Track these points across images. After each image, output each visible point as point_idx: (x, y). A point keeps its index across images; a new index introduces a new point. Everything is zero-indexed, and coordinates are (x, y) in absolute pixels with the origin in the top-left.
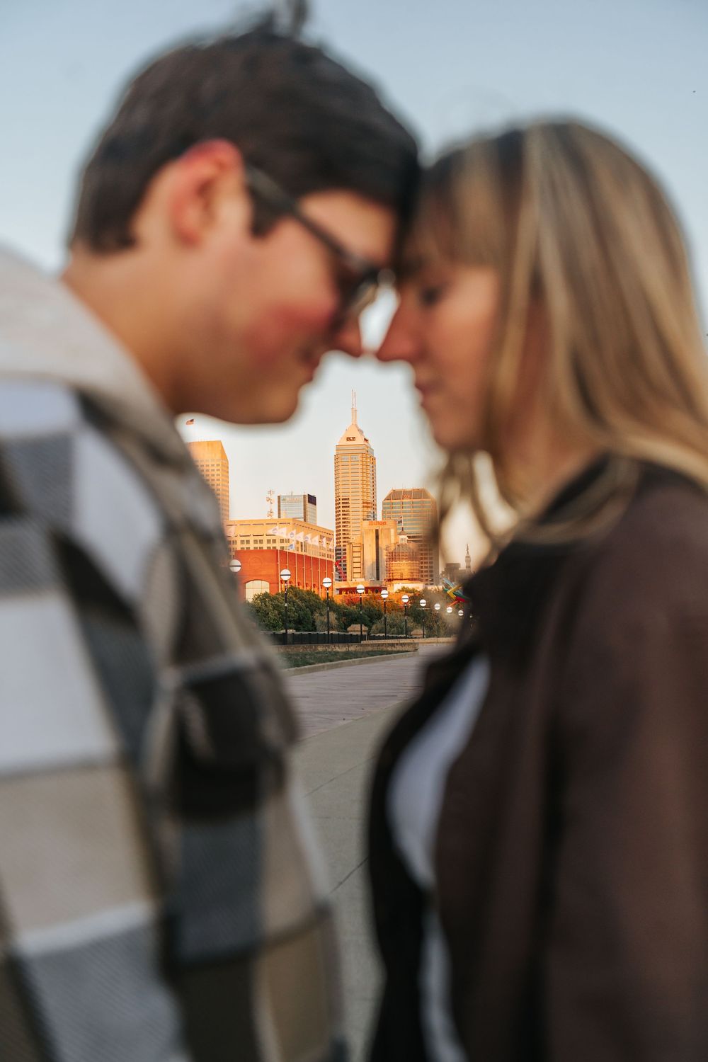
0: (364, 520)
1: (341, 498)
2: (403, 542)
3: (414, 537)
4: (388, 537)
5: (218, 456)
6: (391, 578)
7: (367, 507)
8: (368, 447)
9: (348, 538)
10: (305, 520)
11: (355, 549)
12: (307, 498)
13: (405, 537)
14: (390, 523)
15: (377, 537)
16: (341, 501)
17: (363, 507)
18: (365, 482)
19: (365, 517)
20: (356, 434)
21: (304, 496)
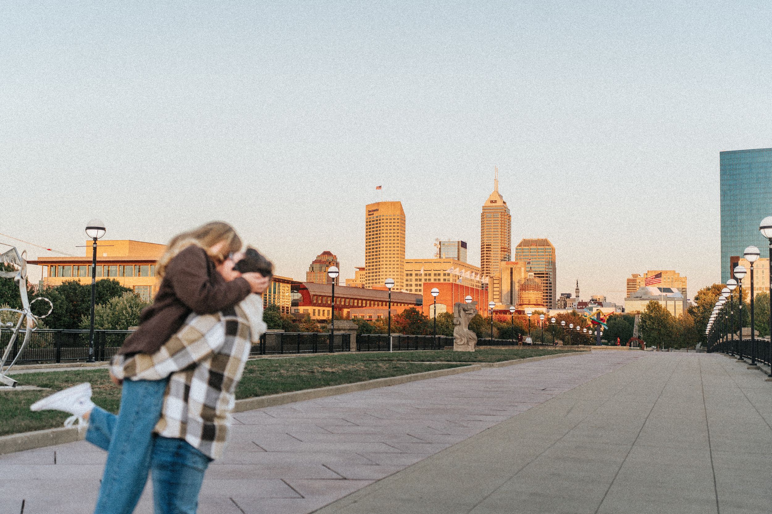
0: (502, 260)
1: (485, 244)
2: (531, 277)
3: (538, 274)
4: (520, 273)
5: (398, 213)
6: (522, 303)
7: (504, 251)
8: (506, 208)
9: (489, 273)
10: (458, 259)
11: (495, 282)
12: (460, 243)
13: (533, 274)
14: (521, 263)
15: (512, 273)
16: (485, 247)
17: (501, 251)
18: (503, 233)
19: (502, 258)
20: (498, 199)
21: (458, 242)
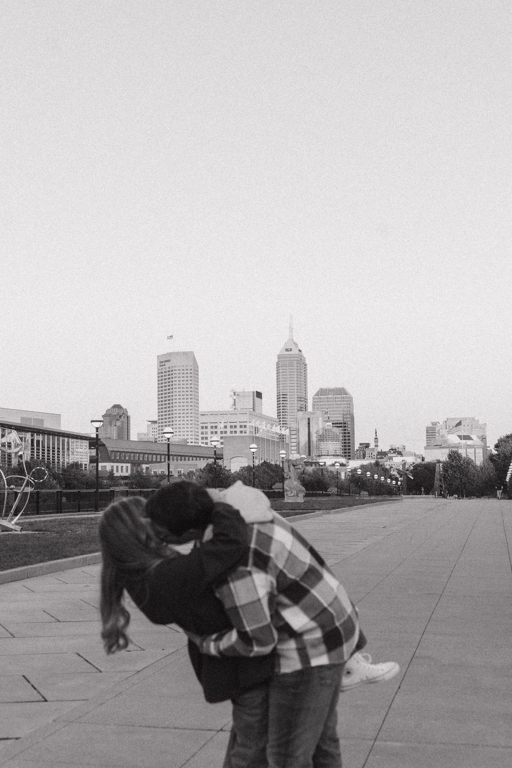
2: (329, 428)
3: (337, 423)
4: (318, 423)
5: (191, 363)
7: (301, 401)
8: (301, 356)
9: (286, 424)
11: (292, 432)
12: (255, 394)
13: (331, 424)
15: (309, 423)
16: (281, 396)
17: (298, 400)
18: (299, 382)
19: (299, 408)
20: (293, 347)
21: (253, 392)
